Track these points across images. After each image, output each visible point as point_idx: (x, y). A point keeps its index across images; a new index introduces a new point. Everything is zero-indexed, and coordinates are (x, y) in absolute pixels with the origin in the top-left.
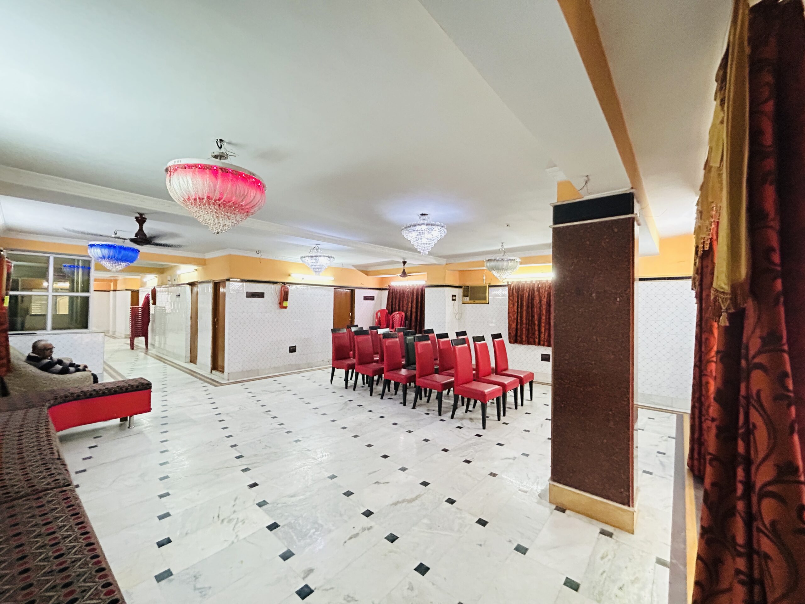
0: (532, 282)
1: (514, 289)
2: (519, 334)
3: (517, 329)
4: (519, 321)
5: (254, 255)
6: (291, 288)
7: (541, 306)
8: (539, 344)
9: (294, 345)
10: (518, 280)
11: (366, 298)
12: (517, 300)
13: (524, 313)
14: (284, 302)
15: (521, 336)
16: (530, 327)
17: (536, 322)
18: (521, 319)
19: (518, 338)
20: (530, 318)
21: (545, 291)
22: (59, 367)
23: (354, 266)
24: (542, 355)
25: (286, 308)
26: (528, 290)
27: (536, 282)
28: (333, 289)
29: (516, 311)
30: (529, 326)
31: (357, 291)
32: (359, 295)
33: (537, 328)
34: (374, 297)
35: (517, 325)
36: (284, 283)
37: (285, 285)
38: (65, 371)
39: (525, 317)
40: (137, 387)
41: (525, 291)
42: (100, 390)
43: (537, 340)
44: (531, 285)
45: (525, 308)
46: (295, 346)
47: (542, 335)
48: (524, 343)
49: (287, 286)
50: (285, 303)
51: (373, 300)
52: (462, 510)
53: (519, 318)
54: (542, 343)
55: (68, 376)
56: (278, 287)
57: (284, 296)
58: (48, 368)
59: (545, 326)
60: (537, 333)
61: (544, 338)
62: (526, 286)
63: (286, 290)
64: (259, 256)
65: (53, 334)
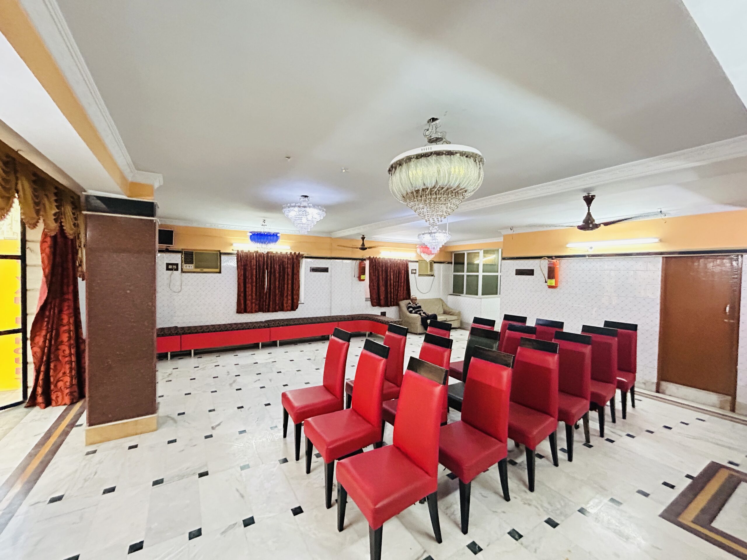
28: (661, 259)
65: (466, 297)
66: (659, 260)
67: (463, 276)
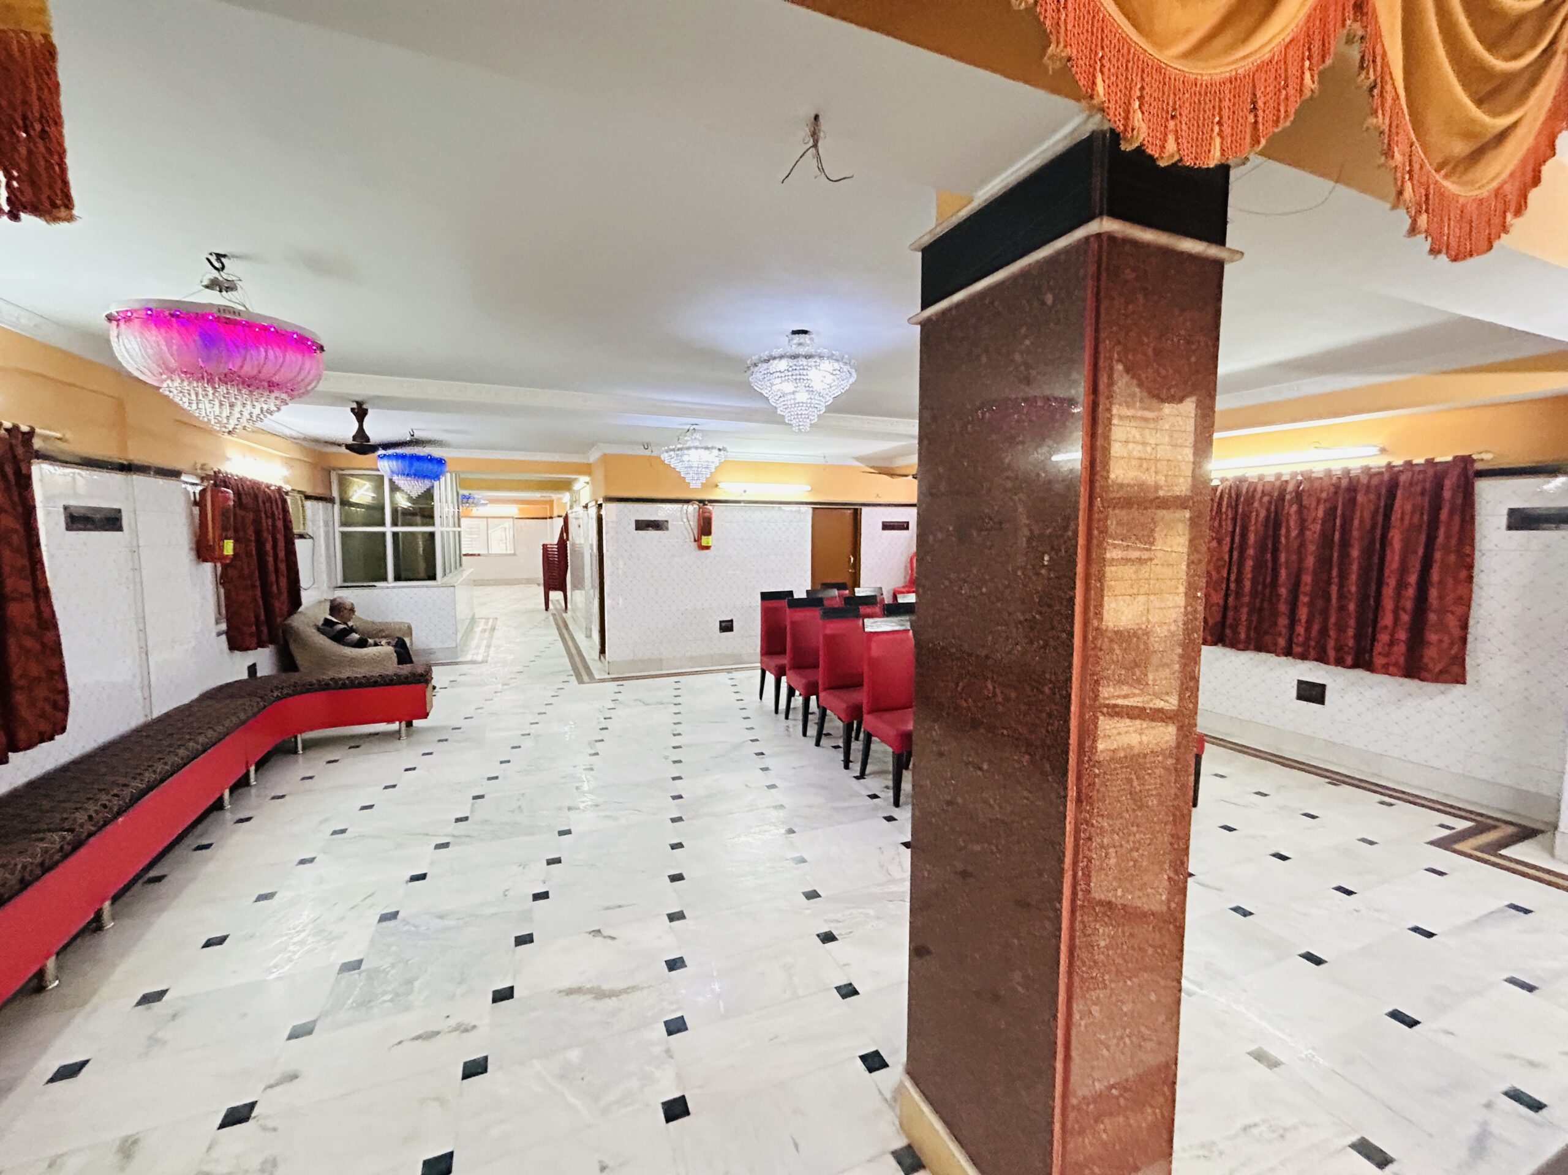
0: (1279, 476)
1: (1226, 496)
2: (1229, 621)
3: (1225, 608)
4: (1233, 586)
5: (641, 451)
6: (716, 511)
7: (1302, 545)
8: (1288, 652)
9: (729, 619)
10: (1239, 473)
11: (887, 526)
12: (1230, 529)
13: (1249, 564)
14: (703, 537)
15: (1235, 628)
16: (1266, 605)
17: (1283, 591)
18: (1239, 581)
19: (1228, 631)
20: (1268, 580)
21: (1318, 504)
22: (355, 636)
23: (857, 459)
24: (1300, 682)
25: (708, 548)
26: (1266, 499)
27: (1294, 475)
28: (810, 511)
29: (1227, 557)
30: (1263, 600)
31: (865, 511)
32: (871, 520)
33: (1283, 608)
34: (908, 523)
35: (1227, 596)
36: (702, 502)
37: (705, 504)
38: (362, 643)
39: (1249, 576)
40: (407, 678)
41: (1256, 504)
42: (356, 678)
43: (1282, 642)
44: (1278, 483)
45: (1251, 552)
46: (732, 621)
47: (1300, 630)
48: (1241, 646)
49: (709, 507)
50: (705, 541)
51: (907, 528)
52: (671, 1057)
53: (1233, 577)
54: (1298, 649)
55: (364, 651)
56: (692, 508)
57: (705, 527)
58: (340, 637)
59: (1311, 605)
60: (1283, 621)
61: (1308, 638)
62: (1260, 488)
63: (707, 515)
64: (648, 453)
65: (394, 587)
66: (808, 510)
67: (384, 534)
